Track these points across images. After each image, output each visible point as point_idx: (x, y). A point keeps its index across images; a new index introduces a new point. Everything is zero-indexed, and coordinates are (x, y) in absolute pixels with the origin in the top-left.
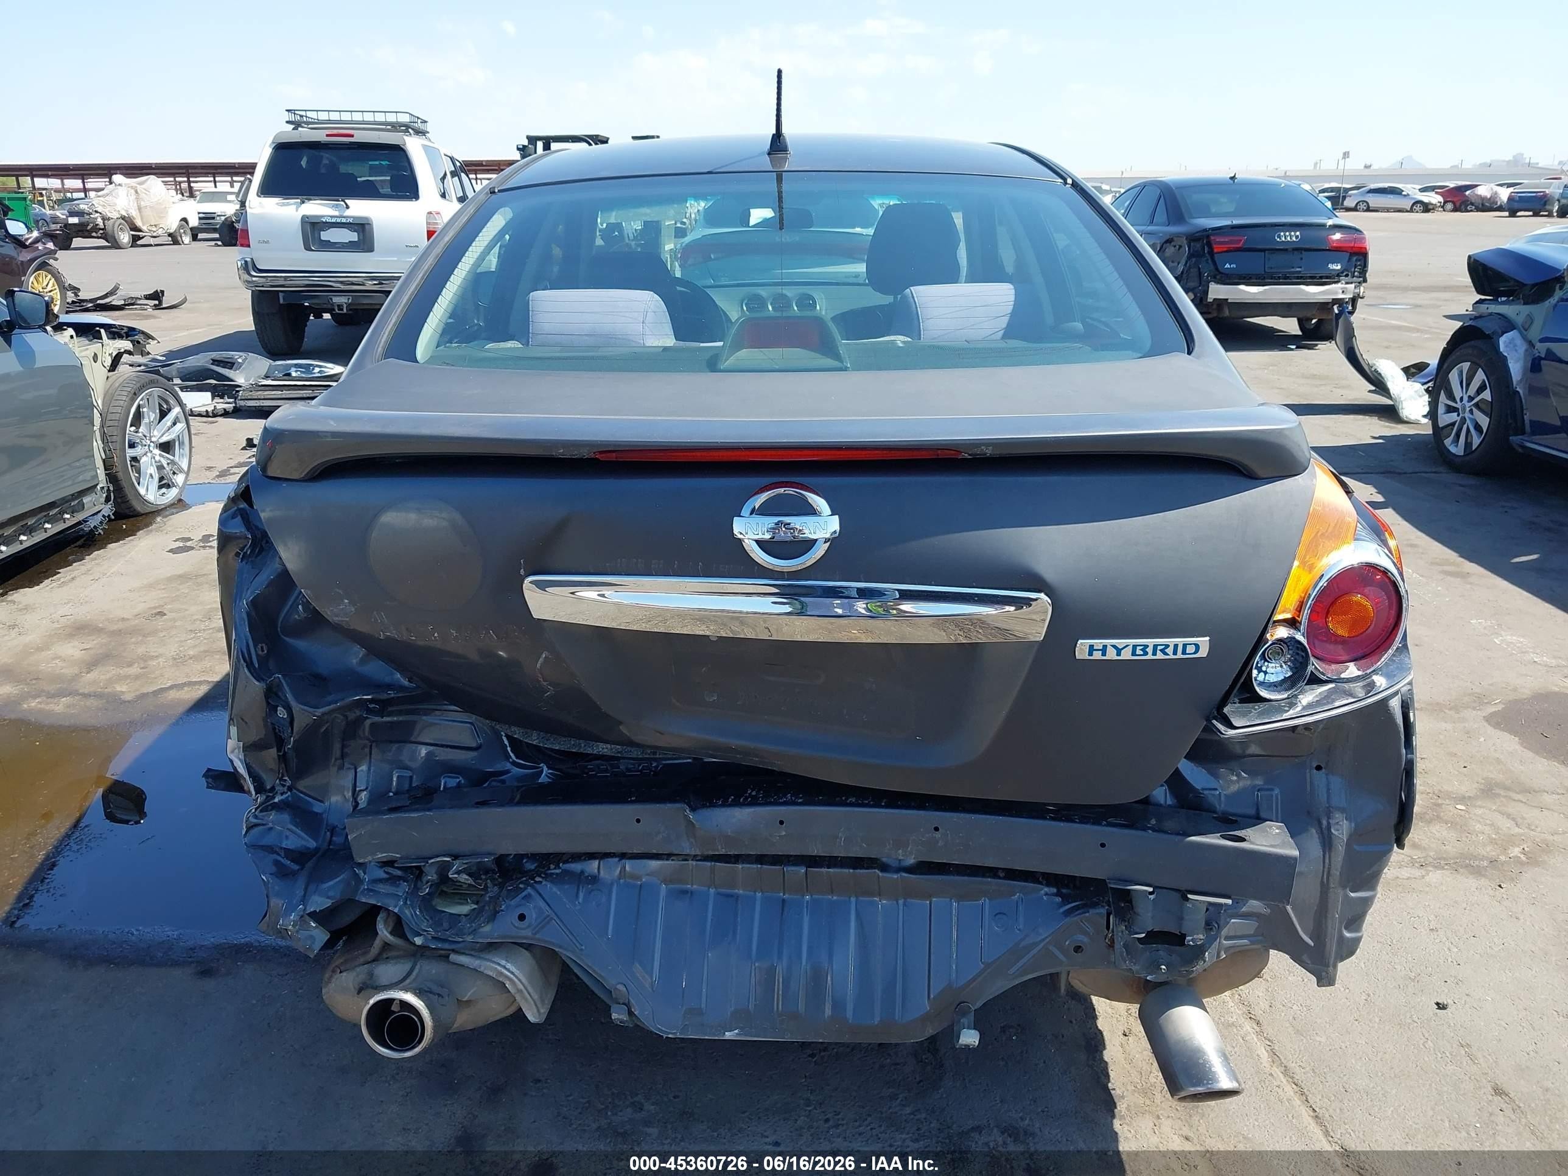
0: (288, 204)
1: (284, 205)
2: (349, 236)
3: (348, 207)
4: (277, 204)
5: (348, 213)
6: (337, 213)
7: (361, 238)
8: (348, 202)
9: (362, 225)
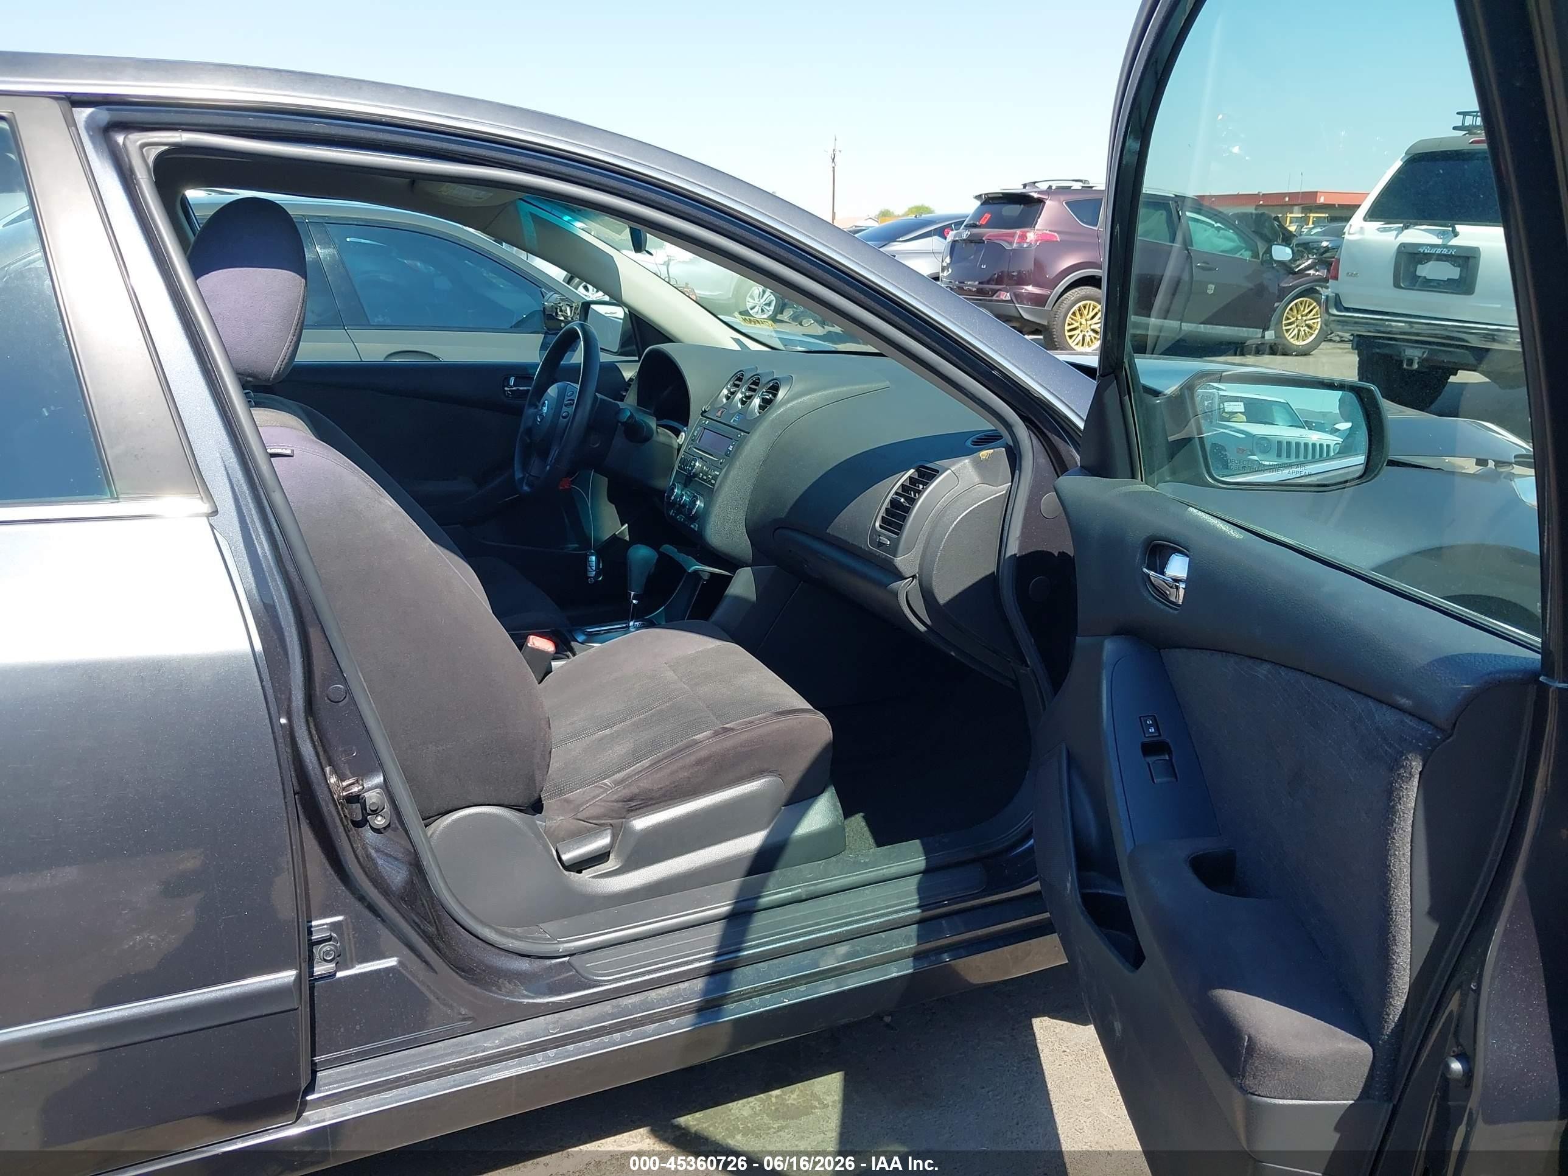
0: (1390, 230)
1: (1385, 230)
2: (1449, 272)
3: (1456, 234)
4: (1378, 229)
5: (1454, 242)
6: (1439, 242)
7: (1464, 275)
8: (1458, 228)
9: (1468, 258)
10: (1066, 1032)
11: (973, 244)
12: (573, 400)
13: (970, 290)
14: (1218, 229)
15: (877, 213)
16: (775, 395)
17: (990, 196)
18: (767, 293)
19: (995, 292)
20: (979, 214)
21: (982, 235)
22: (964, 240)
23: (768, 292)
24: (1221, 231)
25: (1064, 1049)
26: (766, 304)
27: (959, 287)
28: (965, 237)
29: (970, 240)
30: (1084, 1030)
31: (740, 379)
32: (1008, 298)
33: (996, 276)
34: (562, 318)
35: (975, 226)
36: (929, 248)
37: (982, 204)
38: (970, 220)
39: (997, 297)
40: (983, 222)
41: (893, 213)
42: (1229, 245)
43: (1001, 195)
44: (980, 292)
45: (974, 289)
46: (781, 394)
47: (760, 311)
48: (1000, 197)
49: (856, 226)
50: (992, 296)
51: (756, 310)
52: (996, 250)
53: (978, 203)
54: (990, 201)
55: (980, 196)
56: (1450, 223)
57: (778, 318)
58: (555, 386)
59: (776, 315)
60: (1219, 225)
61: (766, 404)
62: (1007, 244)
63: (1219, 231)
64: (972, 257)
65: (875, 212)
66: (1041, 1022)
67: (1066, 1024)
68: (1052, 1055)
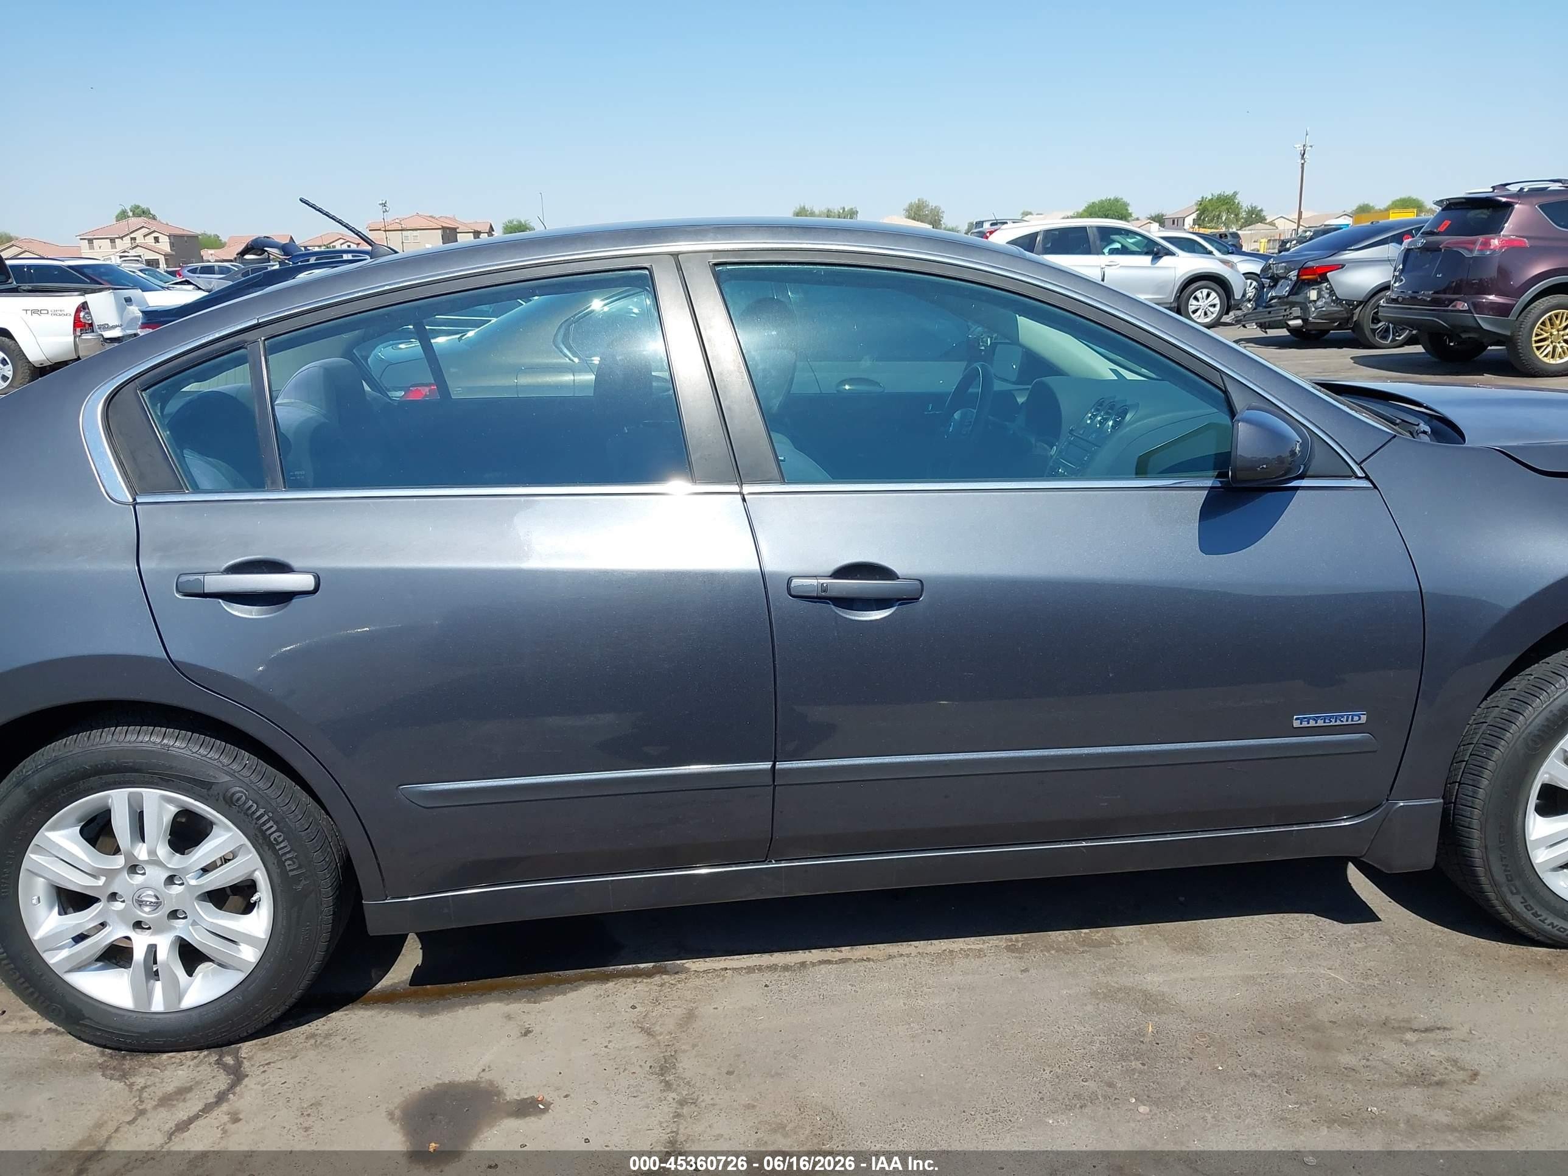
10: (1327, 926)
11: (1429, 253)
12: (971, 422)
13: (1424, 300)
15: (1355, 208)
16: (1124, 418)
17: (1452, 201)
18: (1211, 295)
19: (1451, 301)
20: (1439, 220)
21: (1439, 243)
22: (1419, 248)
23: (1213, 295)
25: (1321, 936)
26: (1211, 306)
27: (1411, 297)
28: (1419, 245)
29: (1426, 249)
30: (1342, 926)
31: (1101, 405)
32: (1465, 306)
33: (1454, 284)
34: (983, 348)
35: (1432, 233)
36: (1385, 256)
37: (1443, 210)
38: (1428, 227)
39: (1453, 306)
40: (1442, 229)
41: (1373, 208)
43: (1464, 200)
44: (1435, 302)
45: (1429, 299)
46: (1128, 417)
47: (1203, 314)
48: (1465, 202)
49: (1325, 225)
50: (1448, 306)
51: (1198, 313)
52: (1454, 258)
53: (1438, 209)
54: (1451, 206)
55: (1442, 201)
57: (1222, 320)
58: (959, 412)
59: (1221, 317)
61: (1117, 424)
62: (1466, 251)
64: (1427, 266)
65: (1352, 207)
66: (1308, 917)
67: (1328, 921)
68: (1310, 939)
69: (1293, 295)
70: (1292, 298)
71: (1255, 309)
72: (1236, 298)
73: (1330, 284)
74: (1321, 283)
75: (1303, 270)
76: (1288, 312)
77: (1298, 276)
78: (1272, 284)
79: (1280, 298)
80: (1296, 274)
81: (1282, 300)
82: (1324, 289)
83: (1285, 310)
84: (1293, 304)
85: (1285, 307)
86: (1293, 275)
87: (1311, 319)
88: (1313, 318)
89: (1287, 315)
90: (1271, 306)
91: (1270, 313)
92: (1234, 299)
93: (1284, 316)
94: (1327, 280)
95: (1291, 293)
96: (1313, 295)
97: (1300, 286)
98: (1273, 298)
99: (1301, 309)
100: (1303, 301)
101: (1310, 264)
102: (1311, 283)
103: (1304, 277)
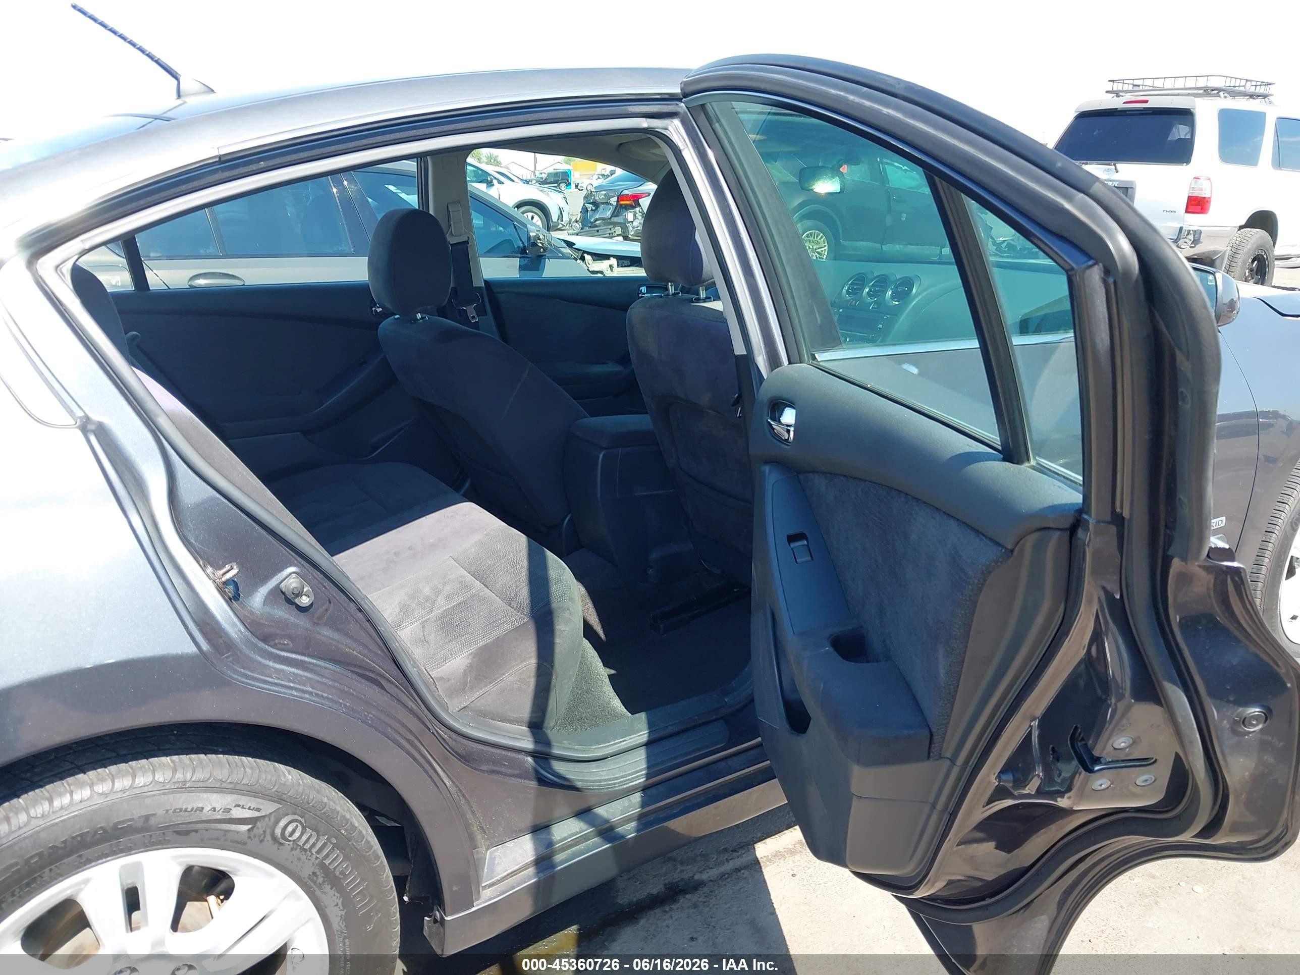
3: (1118, 171)
5: (1117, 177)
8: (1120, 166)
9: (1127, 188)
14: (905, 171)
23: (536, 217)
24: (908, 173)
42: (913, 183)
56: (1112, 163)
60: (906, 167)
63: (906, 173)
69: (615, 216)
70: (615, 219)
71: (582, 229)
72: (554, 220)
73: (642, 209)
74: (635, 207)
75: (621, 198)
76: (612, 231)
77: (618, 201)
78: (594, 208)
79: (603, 219)
80: (616, 200)
81: (605, 221)
82: (638, 212)
83: (610, 229)
84: (615, 224)
85: (610, 227)
86: (613, 201)
87: (630, 236)
88: (632, 235)
89: (612, 233)
90: (596, 226)
91: (598, 231)
92: (552, 221)
93: (610, 234)
94: (640, 205)
95: (613, 215)
96: (630, 216)
97: (620, 209)
98: (597, 220)
99: (622, 228)
100: (622, 221)
101: (626, 192)
102: (627, 208)
103: (622, 203)
